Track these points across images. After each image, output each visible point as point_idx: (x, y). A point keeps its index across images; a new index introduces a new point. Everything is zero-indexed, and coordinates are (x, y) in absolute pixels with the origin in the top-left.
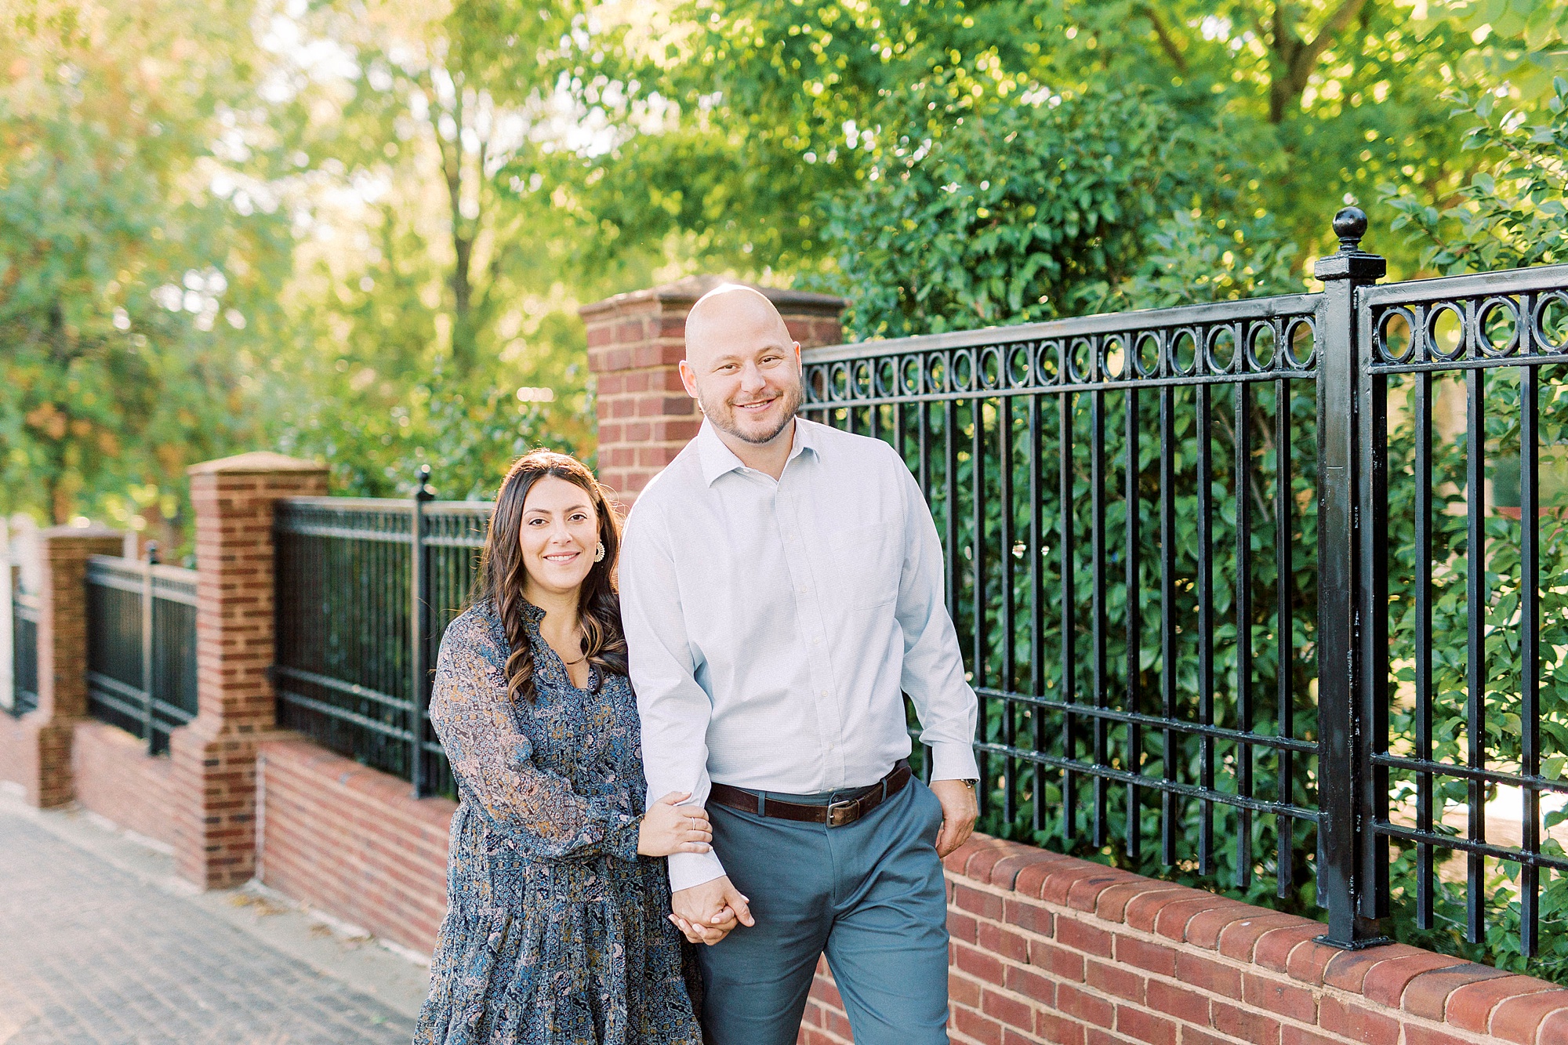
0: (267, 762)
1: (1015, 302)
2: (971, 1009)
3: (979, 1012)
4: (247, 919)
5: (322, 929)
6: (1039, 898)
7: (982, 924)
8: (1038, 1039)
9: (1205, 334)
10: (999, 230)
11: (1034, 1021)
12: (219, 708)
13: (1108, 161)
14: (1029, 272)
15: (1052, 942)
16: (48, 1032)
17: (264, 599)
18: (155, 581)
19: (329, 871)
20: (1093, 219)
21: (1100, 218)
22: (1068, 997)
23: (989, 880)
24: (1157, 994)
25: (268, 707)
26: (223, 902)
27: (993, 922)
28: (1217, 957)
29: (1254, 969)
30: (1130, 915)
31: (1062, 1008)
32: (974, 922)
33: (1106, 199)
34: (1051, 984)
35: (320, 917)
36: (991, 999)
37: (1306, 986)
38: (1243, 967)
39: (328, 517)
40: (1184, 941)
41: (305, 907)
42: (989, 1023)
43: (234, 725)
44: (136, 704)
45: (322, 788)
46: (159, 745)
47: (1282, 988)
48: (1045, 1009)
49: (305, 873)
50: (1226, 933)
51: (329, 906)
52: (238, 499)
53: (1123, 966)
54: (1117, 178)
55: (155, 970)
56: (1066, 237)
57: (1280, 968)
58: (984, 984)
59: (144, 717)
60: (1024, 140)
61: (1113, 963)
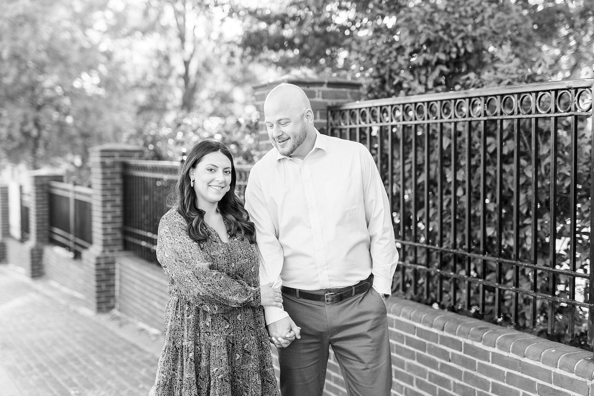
0: (120, 264)
1: (430, 85)
2: (423, 379)
3: (427, 380)
4: (112, 326)
5: (142, 330)
6: (455, 335)
7: (429, 344)
8: (454, 394)
9: (537, 96)
10: (424, 55)
11: (452, 386)
12: (100, 242)
13: (470, 28)
14: (436, 73)
15: (461, 353)
16: (37, 374)
17: (118, 200)
18: (75, 192)
19: (145, 307)
20: (462, 51)
21: (466, 51)
22: (468, 377)
23: (432, 326)
24: (510, 378)
25: (120, 242)
26: (104, 318)
27: (434, 344)
28: (540, 364)
29: (558, 371)
30: (498, 344)
31: (465, 381)
32: (425, 343)
33: (468, 43)
34: (461, 372)
35: (142, 325)
36: (432, 376)
37: (584, 380)
38: (553, 370)
39: (144, 168)
40: (524, 357)
41: (136, 321)
42: (431, 385)
43: (107, 249)
44: (68, 239)
45: (142, 275)
46: (77, 256)
47: (572, 380)
48: (457, 381)
49: (136, 308)
50: (544, 354)
51: (145, 321)
52: (108, 161)
53: (494, 366)
54: (474, 34)
55: (78, 347)
56: (451, 58)
57: (571, 371)
58: (429, 369)
59: (71, 244)
60: (434, 17)
61: (490, 364)
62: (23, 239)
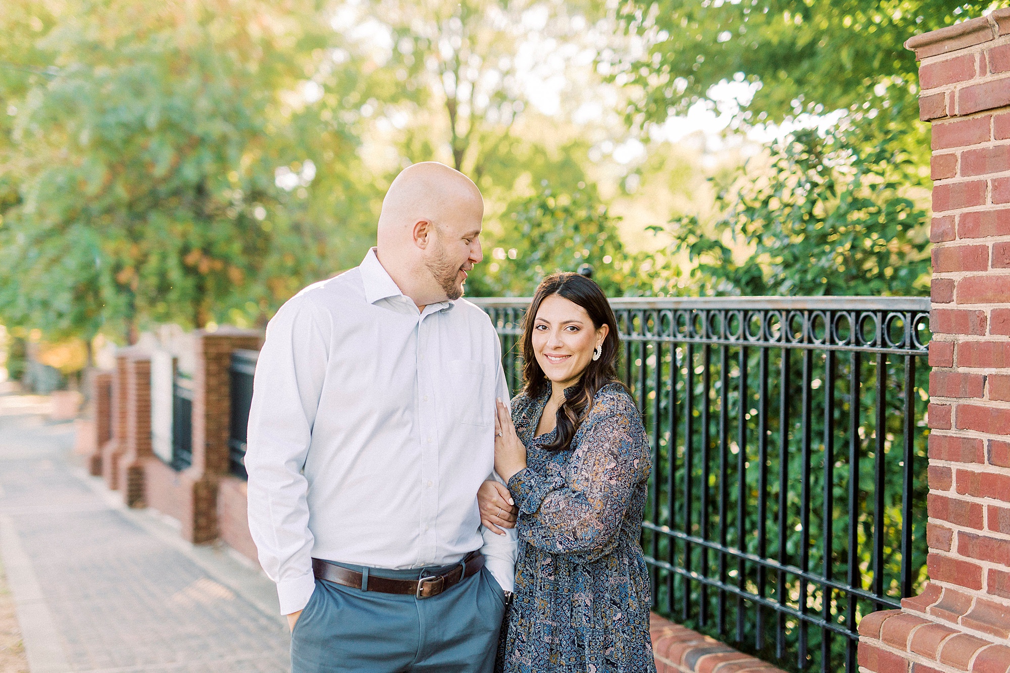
62: (178, 463)
